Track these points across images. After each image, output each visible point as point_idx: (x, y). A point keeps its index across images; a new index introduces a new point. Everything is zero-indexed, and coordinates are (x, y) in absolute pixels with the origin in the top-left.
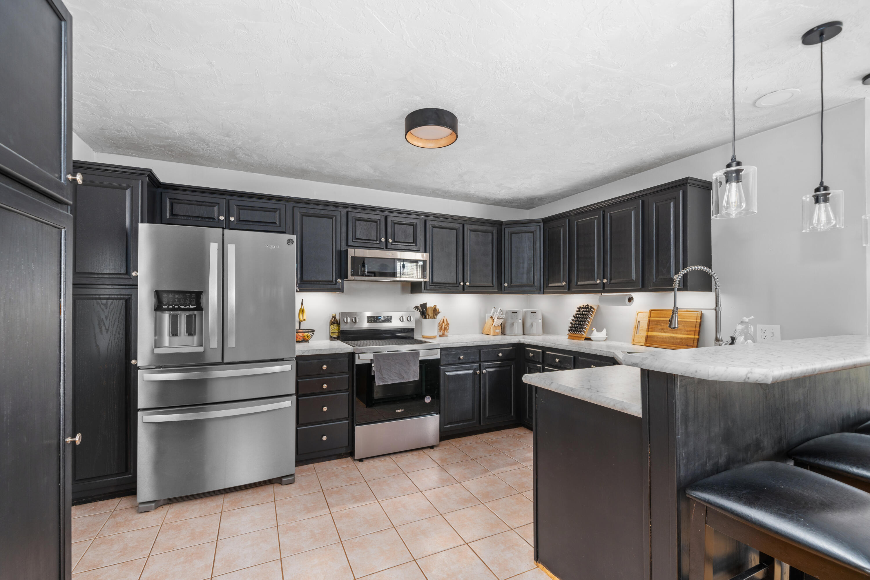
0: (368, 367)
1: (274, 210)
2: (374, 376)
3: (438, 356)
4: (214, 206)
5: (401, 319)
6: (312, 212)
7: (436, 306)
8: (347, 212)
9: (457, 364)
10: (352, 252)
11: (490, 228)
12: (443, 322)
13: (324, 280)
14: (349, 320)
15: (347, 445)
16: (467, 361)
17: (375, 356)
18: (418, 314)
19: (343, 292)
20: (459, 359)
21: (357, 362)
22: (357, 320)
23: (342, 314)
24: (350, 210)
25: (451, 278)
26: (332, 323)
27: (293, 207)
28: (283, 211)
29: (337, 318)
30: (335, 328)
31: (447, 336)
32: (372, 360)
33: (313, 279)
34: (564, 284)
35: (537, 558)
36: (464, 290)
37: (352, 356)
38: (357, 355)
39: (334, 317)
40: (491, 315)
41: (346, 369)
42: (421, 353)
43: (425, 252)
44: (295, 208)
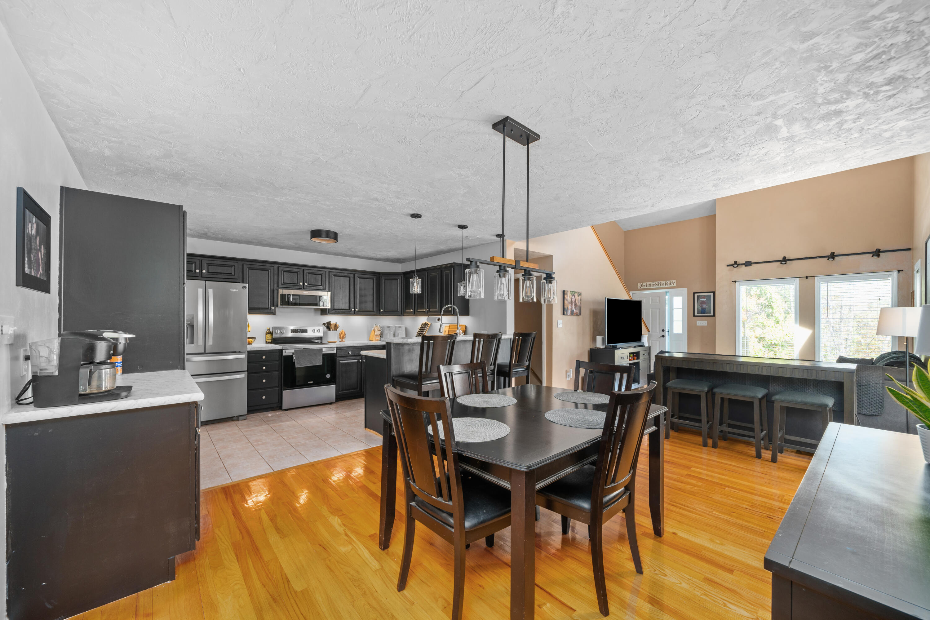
0: (291, 357)
1: (231, 266)
2: (294, 362)
3: (335, 352)
4: (192, 264)
5: (313, 331)
6: (255, 267)
7: (336, 323)
8: (278, 267)
9: (347, 356)
10: (282, 291)
11: (372, 277)
12: (342, 333)
13: (263, 307)
14: (279, 332)
15: (278, 401)
16: (353, 355)
17: (295, 351)
18: (325, 329)
19: (275, 314)
20: (349, 353)
21: (284, 354)
22: (284, 332)
23: (275, 328)
24: (280, 266)
25: (346, 307)
26: (267, 334)
27: (243, 265)
28: (236, 267)
29: (271, 330)
30: (269, 336)
31: (344, 341)
32: (293, 353)
33: (256, 307)
34: (411, 310)
35: (367, 426)
36: (355, 313)
37: (281, 351)
38: (284, 351)
39: (269, 330)
40: (374, 329)
41: (278, 359)
42: (324, 350)
43: (329, 291)
44: (244, 265)
